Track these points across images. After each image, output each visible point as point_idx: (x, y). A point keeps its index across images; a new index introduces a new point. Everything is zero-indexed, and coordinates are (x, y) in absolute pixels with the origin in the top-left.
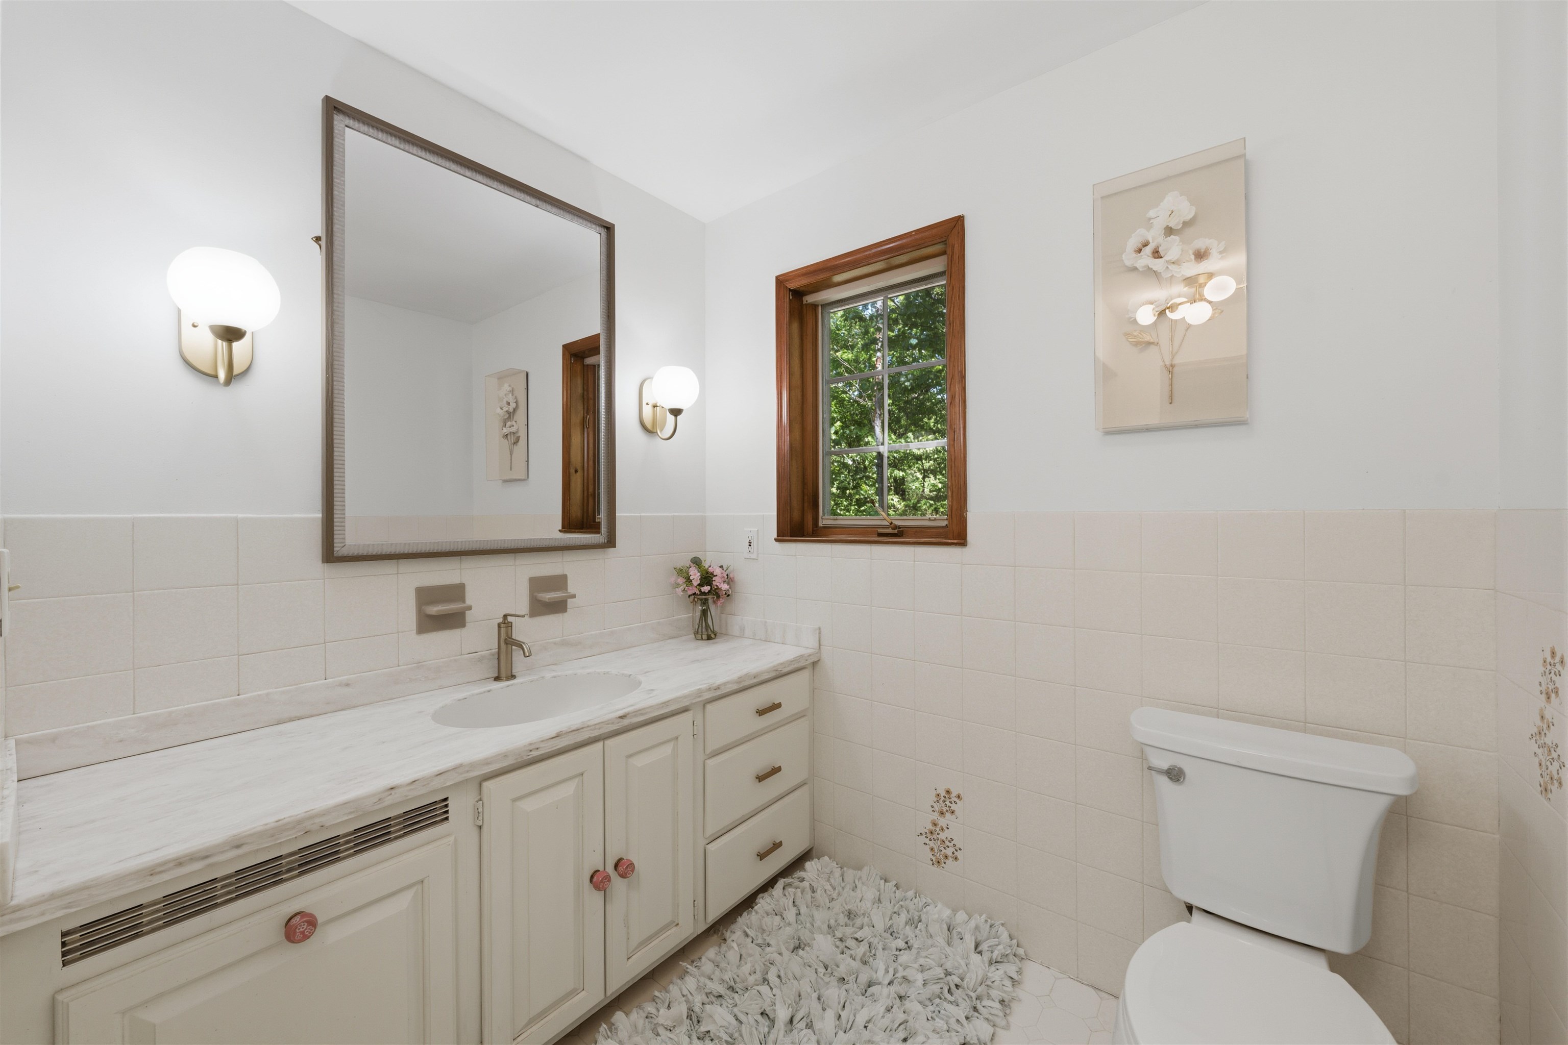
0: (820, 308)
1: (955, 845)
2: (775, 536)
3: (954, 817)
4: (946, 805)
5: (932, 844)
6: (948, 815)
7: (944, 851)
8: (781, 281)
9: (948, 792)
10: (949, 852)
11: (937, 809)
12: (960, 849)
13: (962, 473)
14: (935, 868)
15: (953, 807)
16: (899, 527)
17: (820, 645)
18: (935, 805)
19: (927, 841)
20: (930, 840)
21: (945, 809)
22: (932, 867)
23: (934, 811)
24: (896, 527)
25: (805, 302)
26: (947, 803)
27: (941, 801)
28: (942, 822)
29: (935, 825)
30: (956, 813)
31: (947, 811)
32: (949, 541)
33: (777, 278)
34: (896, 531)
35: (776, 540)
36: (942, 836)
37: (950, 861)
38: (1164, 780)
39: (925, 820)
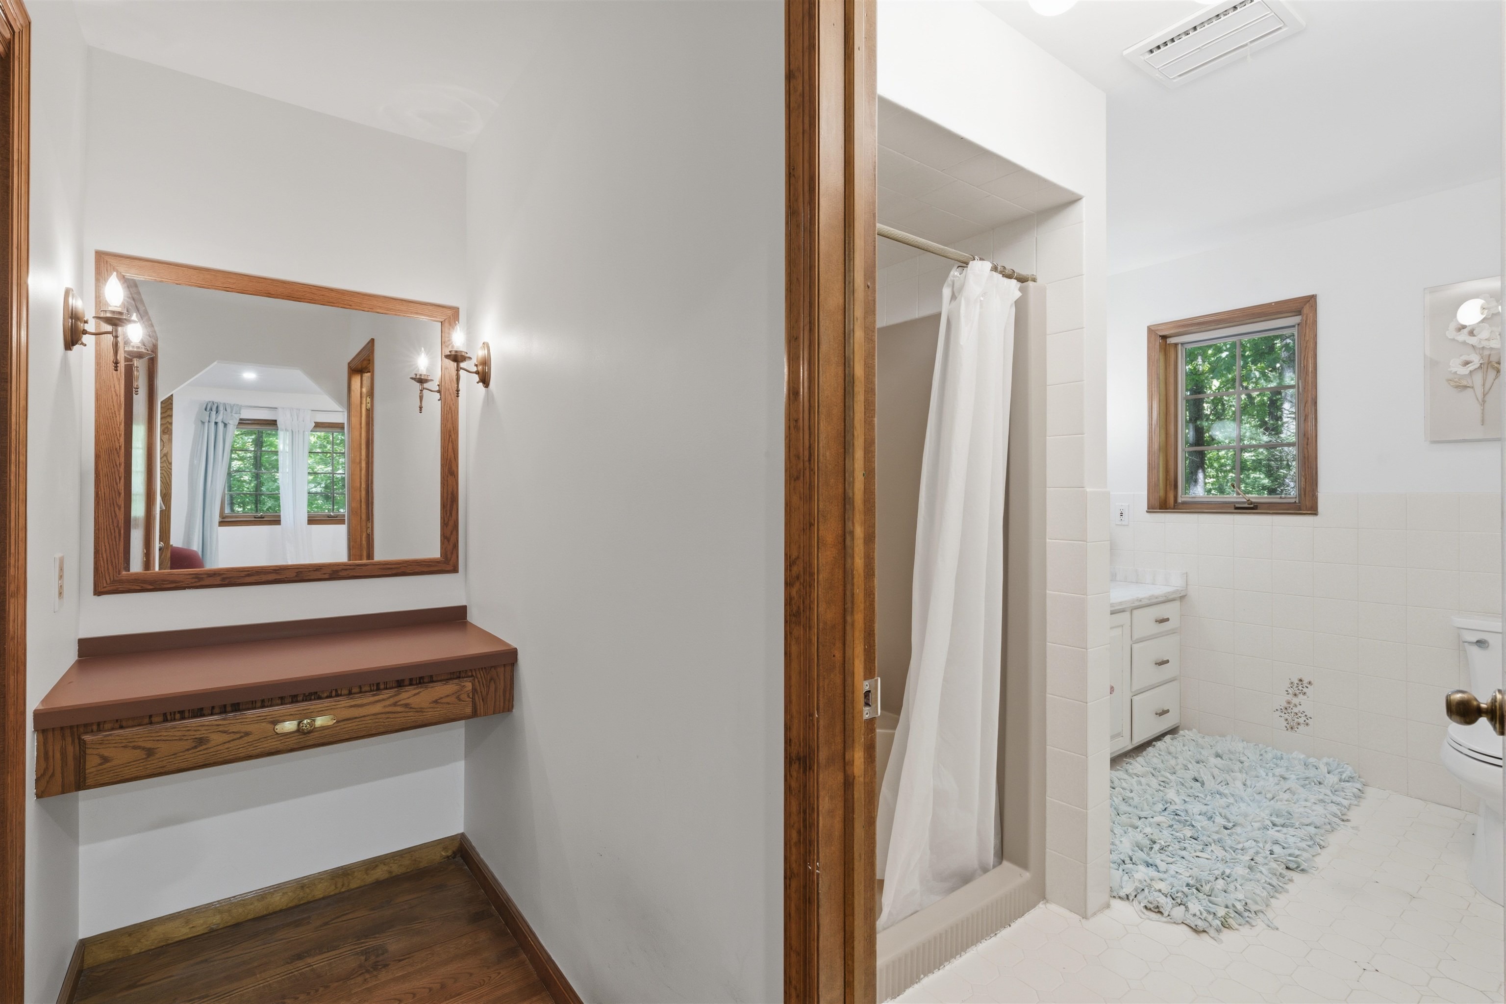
0: (1180, 345)
1: (1306, 716)
2: (1146, 508)
3: (1306, 697)
4: (1299, 689)
5: (1286, 716)
6: (1301, 696)
7: (1296, 720)
8: (1151, 330)
9: (1301, 680)
10: (1301, 720)
11: (1291, 692)
12: (1311, 718)
13: (1314, 467)
14: (1289, 733)
15: (1305, 690)
16: (1254, 503)
17: (1187, 585)
18: (1289, 690)
19: (1283, 714)
20: (1285, 713)
21: (1297, 692)
22: (1287, 732)
23: (1288, 694)
24: (1251, 503)
25: (1168, 343)
26: (1300, 688)
27: (1294, 687)
28: (1295, 701)
29: (1289, 703)
30: (1307, 694)
31: (1300, 693)
32: (1304, 512)
33: (1148, 327)
34: (1252, 506)
35: (1147, 512)
36: (1295, 710)
37: (1301, 727)
38: (1475, 650)
39: (1281, 700)
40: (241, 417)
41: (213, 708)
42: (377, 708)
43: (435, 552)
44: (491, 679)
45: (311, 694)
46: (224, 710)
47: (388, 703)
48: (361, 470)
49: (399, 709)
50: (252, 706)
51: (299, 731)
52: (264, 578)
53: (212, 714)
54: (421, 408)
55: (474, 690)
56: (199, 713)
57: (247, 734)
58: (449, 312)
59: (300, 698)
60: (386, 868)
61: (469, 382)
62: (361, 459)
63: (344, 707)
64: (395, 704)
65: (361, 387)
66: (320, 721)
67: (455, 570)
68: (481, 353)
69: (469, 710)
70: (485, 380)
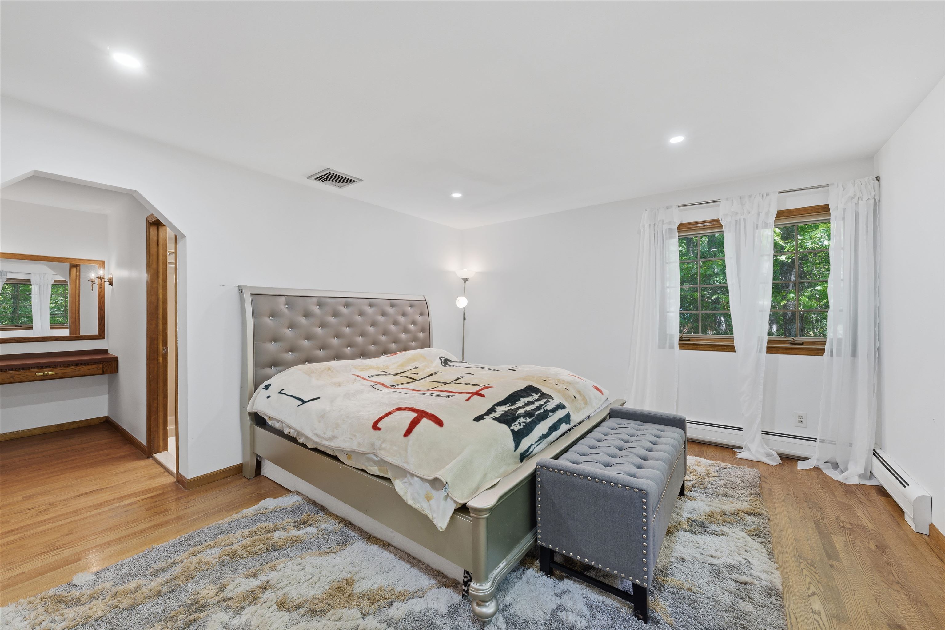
40: (8, 277)
41: (16, 369)
42: (70, 370)
43: (96, 332)
44: (109, 365)
45: (47, 366)
46: (19, 369)
47: (73, 369)
48: (76, 306)
49: (76, 371)
50: (28, 368)
51: (44, 375)
52: (30, 340)
53: (16, 370)
54: (92, 289)
55: (103, 367)
56: (12, 370)
57: (27, 375)
58: (101, 262)
59: (44, 367)
60: (77, 424)
61: (107, 285)
62: (76, 301)
63: (59, 370)
64: (75, 370)
65: (76, 272)
66: (50, 373)
67: (104, 338)
68: (110, 276)
69: (101, 372)
70: (111, 283)
